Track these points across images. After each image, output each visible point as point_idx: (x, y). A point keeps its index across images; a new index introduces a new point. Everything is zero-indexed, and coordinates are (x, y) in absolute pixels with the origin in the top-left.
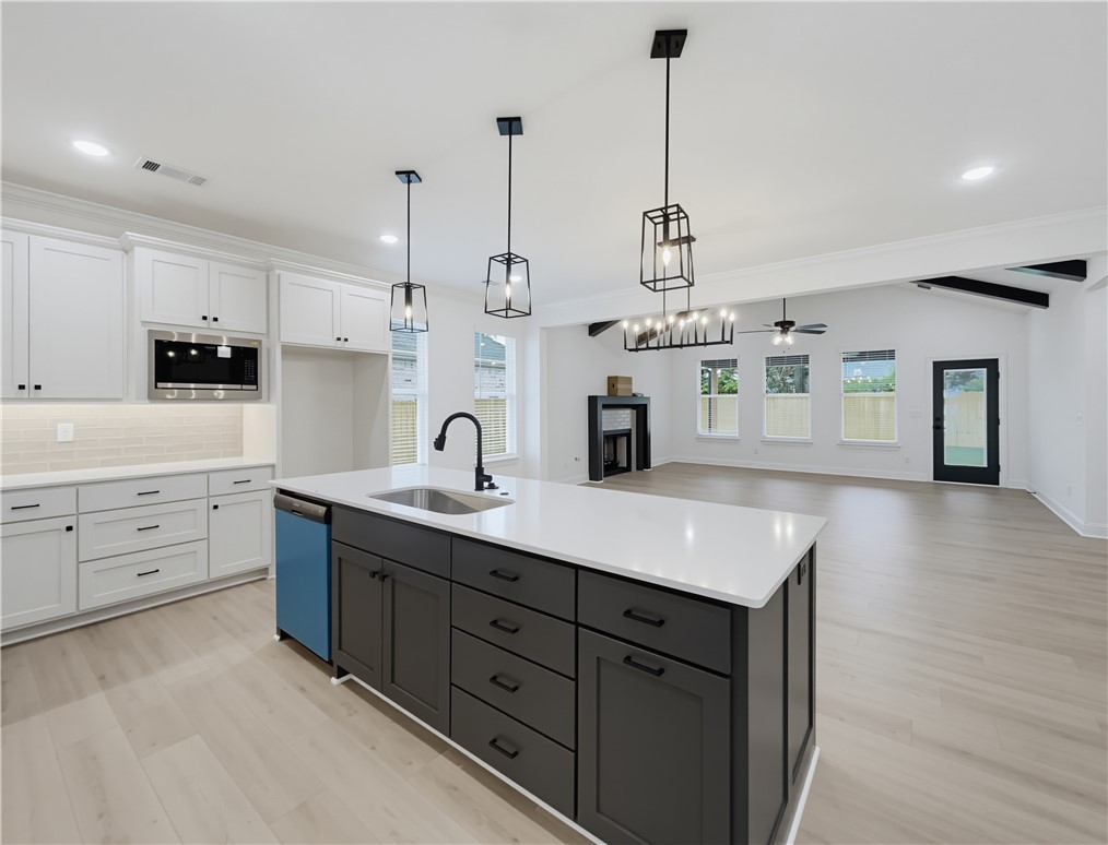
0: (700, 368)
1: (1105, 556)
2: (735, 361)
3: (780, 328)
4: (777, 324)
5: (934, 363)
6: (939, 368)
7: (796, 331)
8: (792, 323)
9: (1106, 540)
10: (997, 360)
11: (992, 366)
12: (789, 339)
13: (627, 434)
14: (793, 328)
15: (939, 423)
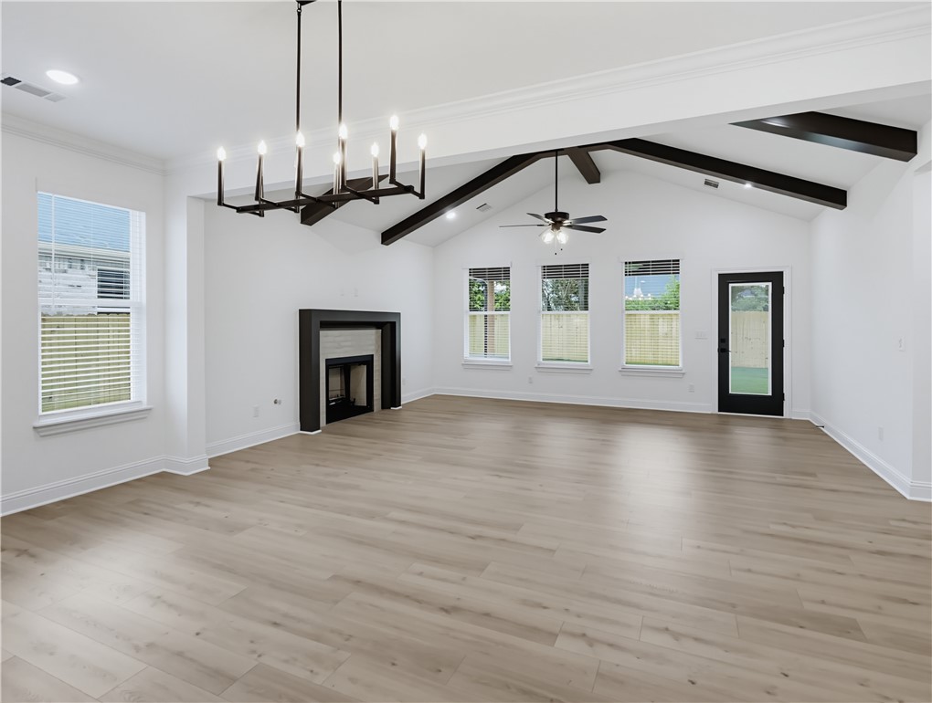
0: (466, 278)
1: (930, 524)
2: (507, 270)
3: (550, 221)
4: (547, 216)
5: (719, 275)
6: (725, 280)
7: (568, 226)
8: (565, 216)
9: (929, 504)
10: (782, 273)
11: (776, 278)
12: (563, 236)
13: (367, 361)
14: (567, 222)
15: (723, 346)
